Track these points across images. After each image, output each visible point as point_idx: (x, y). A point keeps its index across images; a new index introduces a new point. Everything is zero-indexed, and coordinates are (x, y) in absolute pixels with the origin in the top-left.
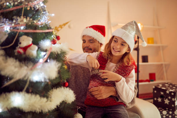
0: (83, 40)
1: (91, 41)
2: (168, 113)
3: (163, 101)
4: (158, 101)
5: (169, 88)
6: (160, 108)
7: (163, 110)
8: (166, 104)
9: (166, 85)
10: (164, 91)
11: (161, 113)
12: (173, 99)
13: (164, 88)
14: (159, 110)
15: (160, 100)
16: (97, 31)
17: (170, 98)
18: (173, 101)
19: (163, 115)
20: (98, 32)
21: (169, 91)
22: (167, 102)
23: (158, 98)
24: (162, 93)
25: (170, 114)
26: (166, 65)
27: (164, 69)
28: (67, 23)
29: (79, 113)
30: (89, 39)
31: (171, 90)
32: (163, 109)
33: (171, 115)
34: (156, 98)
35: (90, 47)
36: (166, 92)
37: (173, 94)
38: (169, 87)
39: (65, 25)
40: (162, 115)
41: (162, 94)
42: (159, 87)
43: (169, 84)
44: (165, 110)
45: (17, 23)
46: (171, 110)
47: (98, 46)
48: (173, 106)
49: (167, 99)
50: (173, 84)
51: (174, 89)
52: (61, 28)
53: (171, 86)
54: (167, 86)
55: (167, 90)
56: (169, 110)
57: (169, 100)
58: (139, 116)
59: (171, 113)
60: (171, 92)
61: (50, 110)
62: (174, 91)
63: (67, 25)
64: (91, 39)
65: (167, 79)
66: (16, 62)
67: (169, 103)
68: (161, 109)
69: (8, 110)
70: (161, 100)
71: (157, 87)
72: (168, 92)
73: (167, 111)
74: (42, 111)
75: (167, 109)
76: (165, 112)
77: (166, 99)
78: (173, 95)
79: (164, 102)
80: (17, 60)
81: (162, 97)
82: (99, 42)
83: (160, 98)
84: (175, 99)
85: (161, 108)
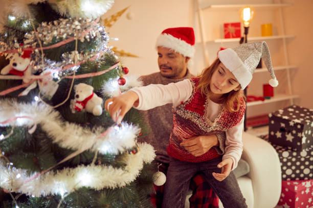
0: (159, 54)
1: (170, 56)
2: (291, 155)
3: (284, 137)
4: (276, 136)
5: (294, 116)
6: (278, 147)
7: (283, 150)
8: (289, 141)
9: (290, 110)
10: (287, 122)
11: (280, 155)
12: (299, 135)
13: (286, 117)
14: (277, 151)
15: (279, 135)
16: (179, 38)
17: (294, 132)
18: (299, 137)
19: (284, 158)
20: (182, 39)
21: (293, 122)
22: (290, 137)
23: (276, 132)
24: (283, 125)
25: (293, 157)
26: (291, 70)
27: (288, 76)
28: (124, 11)
29: (160, 171)
30: (167, 52)
31: (296, 121)
32: (283, 148)
33: (296, 157)
34: (274, 132)
35: (168, 65)
36: (289, 124)
37: (299, 127)
38: (294, 113)
39: (120, 14)
40: (281, 158)
41: (283, 127)
42: (279, 115)
43: (295, 107)
44: (287, 150)
45: (67, 63)
46: (296, 150)
47: (183, 62)
48: (299, 144)
49: (290, 134)
50: (301, 107)
51: (302, 117)
52: (115, 20)
53: (297, 112)
54: (291, 112)
55: (290, 121)
56: (293, 151)
57: (293, 135)
58: (247, 165)
59: (295, 154)
60: (298, 124)
61: (128, 183)
62: (302, 121)
63: (124, 15)
64: (170, 52)
65: (293, 94)
66: (78, 128)
67: (293, 140)
68: (280, 149)
69: (76, 191)
70: (282, 135)
71: (276, 115)
72: (292, 124)
73: (289, 152)
74: (117, 186)
75: (290, 148)
76: (286, 154)
77: (288, 134)
78: (299, 129)
79: (286, 138)
80: (79, 125)
81: (282, 130)
82: (183, 56)
83: (280, 132)
84: (302, 134)
85: (281, 147)
